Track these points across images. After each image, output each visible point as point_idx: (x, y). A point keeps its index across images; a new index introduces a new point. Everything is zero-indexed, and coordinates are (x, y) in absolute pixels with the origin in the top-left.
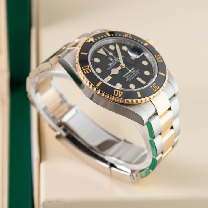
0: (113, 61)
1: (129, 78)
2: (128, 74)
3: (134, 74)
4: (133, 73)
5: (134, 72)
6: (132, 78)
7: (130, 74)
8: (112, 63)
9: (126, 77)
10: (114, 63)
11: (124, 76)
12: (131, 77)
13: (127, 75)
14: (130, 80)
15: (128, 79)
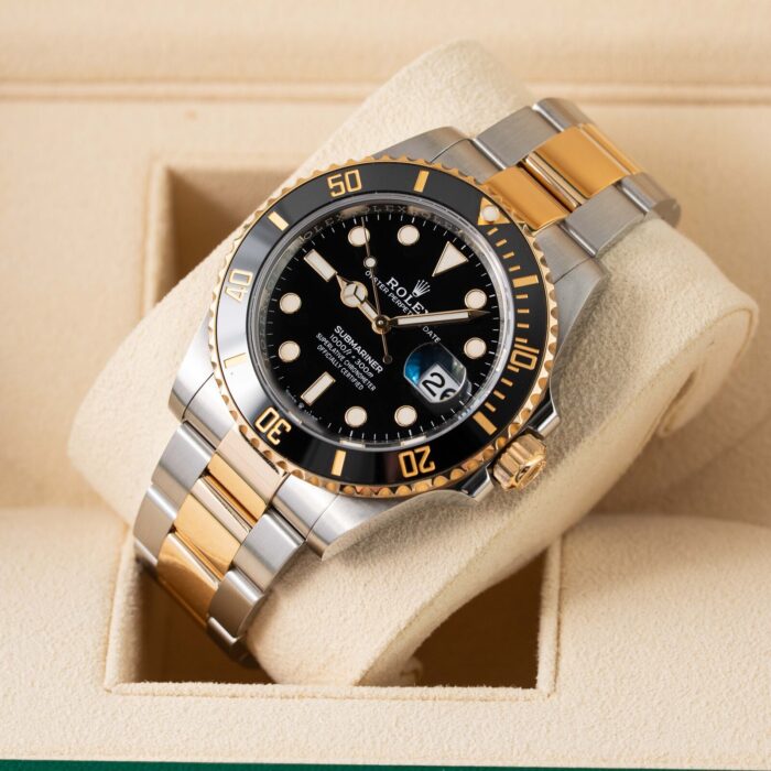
0: (410, 297)
1: (330, 346)
2: (349, 347)
3: (351, 367)
4: (357, 366)
5: (361, 371)
6: (332, 360)
7: (349, 352)
8: (401, 292)
9: (337, 335)
10: (402, 300)
11: (339, 330)
12: (334, 355)
13: (344, 343)
14: (321, 348)
15: (324, 340)
